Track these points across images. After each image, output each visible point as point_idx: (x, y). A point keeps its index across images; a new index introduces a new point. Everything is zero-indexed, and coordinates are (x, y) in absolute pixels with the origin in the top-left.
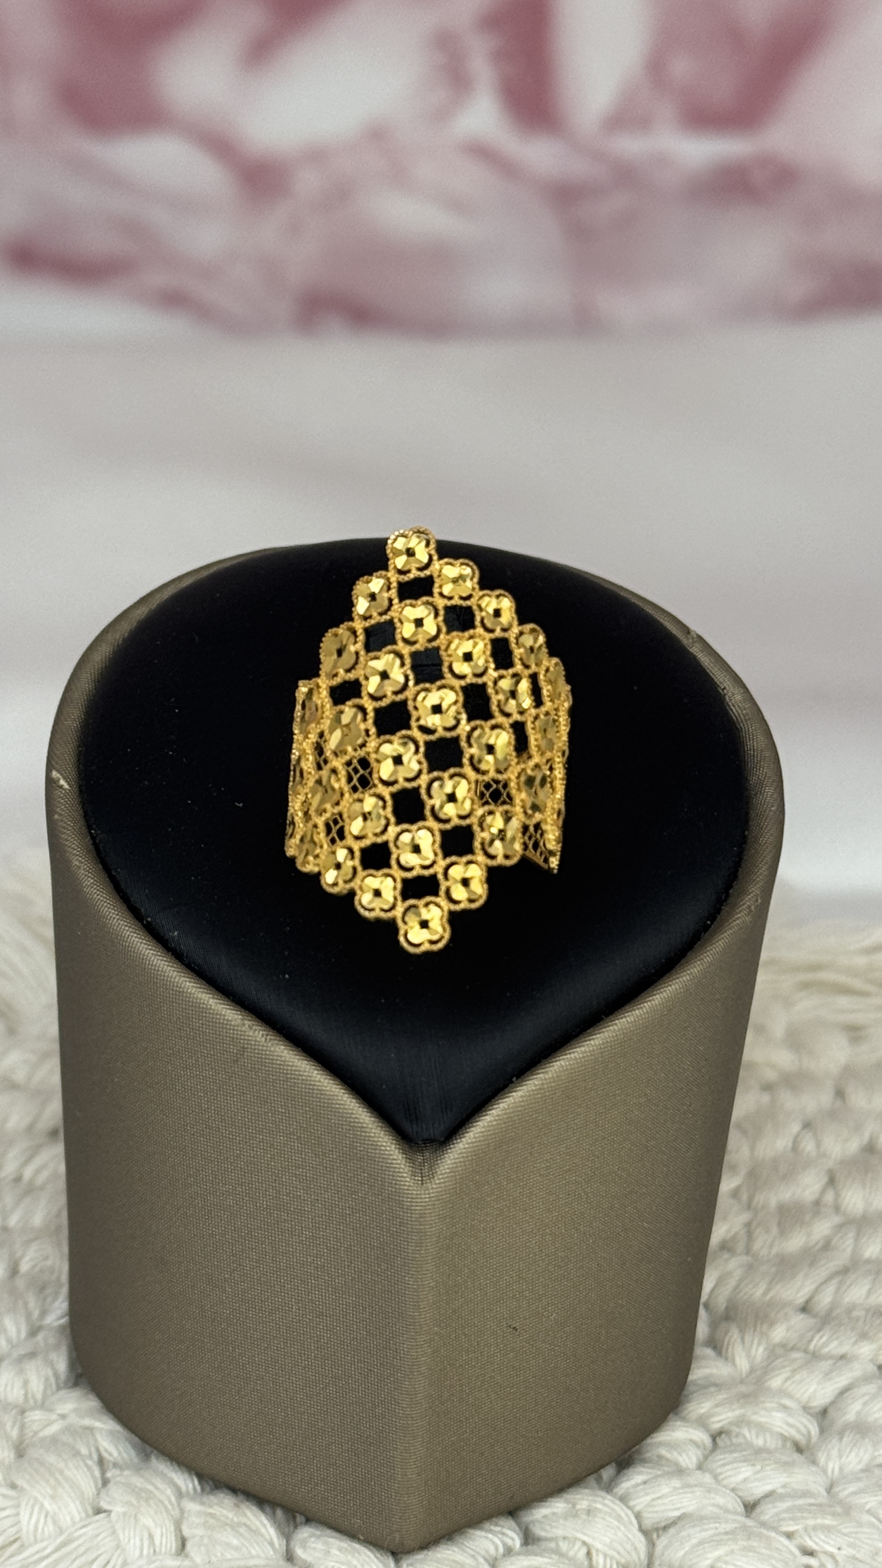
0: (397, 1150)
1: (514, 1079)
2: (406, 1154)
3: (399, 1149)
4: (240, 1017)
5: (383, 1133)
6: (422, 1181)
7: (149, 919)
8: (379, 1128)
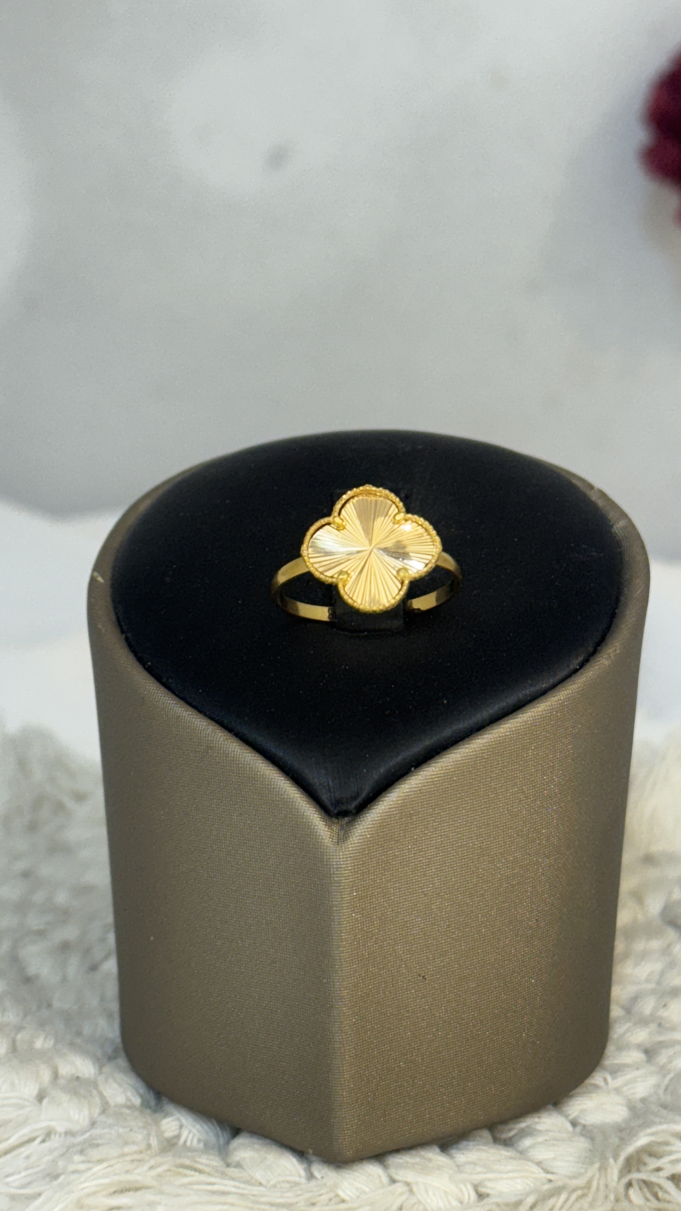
0: (318, 819)
1: (413, 769)
2: (326, 822)
3: (320, 818)
4: (205, 724)
5: (308, 806)
6: (338, 842)
7: (149, 663)
8: (305, 802)
